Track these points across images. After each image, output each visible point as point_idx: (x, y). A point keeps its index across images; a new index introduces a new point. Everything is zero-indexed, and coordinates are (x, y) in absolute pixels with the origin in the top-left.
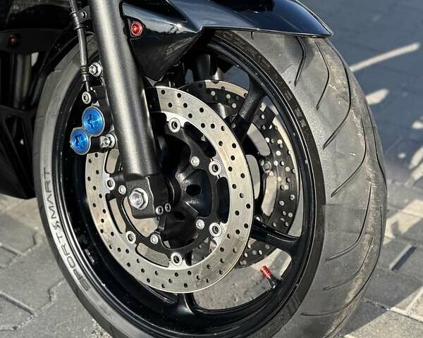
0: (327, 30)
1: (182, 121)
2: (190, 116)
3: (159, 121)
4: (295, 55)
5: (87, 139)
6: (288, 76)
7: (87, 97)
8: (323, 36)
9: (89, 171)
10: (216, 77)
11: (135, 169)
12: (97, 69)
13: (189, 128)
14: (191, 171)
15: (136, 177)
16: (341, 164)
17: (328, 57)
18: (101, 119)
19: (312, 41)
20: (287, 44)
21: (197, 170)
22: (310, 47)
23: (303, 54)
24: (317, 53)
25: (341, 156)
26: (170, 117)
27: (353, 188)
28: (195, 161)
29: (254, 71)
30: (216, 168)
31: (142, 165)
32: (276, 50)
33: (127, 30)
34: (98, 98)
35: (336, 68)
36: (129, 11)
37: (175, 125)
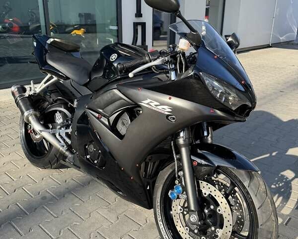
1: (207, 194)
2: (211, 192)
3: (200, 192)
4: (248, 177)
5: (176, 195)
6: (246, 184)
7: (177, 182)
8: (257, 171)
10: (215, 176)
11: (192, 208)
12: (181, 173)
14: (210, 210)
15: (193, 211)
16: (264, 215)
17: (259, 178)
18: (181, 189)
19: (253, 173)
20: (245, 173)
22: (253, 175)
23: (251, 177)
24: (255, 177)
25: (264, 212)
26: (204, 191)
27: (268, 223)
28: (212, 207)
29: (233, 180)
30: (219, 210)
31: (195, 208)
32: (241, 175)
33: (192, 163)
34: (180, 182)
35: (261, 183)
36: (193, 158)
37: (205, 194)
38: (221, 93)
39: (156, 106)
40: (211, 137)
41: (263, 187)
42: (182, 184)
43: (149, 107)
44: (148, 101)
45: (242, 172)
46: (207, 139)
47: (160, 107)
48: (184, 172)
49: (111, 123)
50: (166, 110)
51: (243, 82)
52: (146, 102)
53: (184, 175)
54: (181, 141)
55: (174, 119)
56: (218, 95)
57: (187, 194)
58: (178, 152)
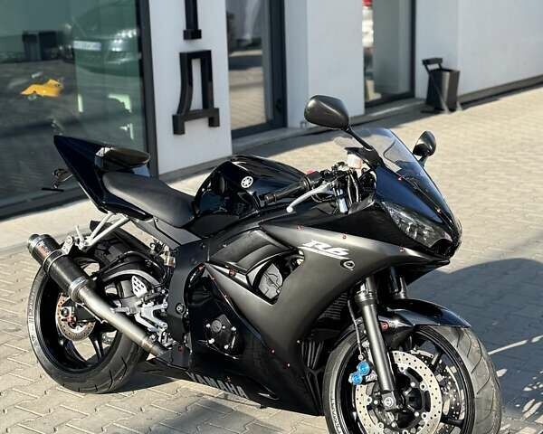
0: (468, 324)
1: (405, 368)
2: (410, 364)
3: (395, 367)
5: (361, 378)
6: (454, 344)
7: (360, 357)
8: (467, 327)
9: (358, 394)
11: (386, 387)
12: (366, 344)
13: (410, 370)
14: (411, 389)
15: (387, 392)
16: (479, 380)
17: (470, 335)
18: (368, 367)
19: (462, 329)
20: (452, 330)
21: (413, 389)
22: (462, 332)
23: (459, 335)
24: (465, 334)
25: (479, 376)
26: (400, 366)
27: (485, 390)
28: (413, 385)
30: (423, 386)
31: (390, 387)
32: (447, 333)
33: (380, 327)
34: (366, 357)
35: (474, 340)
36: (381, 319)
37: (402, 369)
38: (412, 225)
39: (325, 249)
40: (405, 293)
41: (476, 345)
42: (368, 361)
43: (316, 251)
44: (313, 243)
45: (449, 329)
46: (399, 296)
47: (331, 250)
48: (370, 341)
49: (252, 281)
50: (340, 254)
51: (438, 211)
52: (310, 245)
53: (371, 347)
54: (362, 297)
55: (351, 265)
56: (408, 229)
57: (377, 372)
58: (360, 314)
